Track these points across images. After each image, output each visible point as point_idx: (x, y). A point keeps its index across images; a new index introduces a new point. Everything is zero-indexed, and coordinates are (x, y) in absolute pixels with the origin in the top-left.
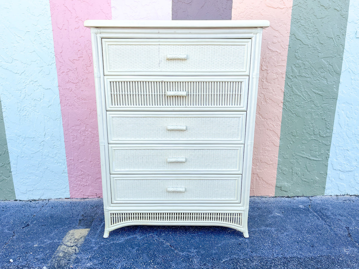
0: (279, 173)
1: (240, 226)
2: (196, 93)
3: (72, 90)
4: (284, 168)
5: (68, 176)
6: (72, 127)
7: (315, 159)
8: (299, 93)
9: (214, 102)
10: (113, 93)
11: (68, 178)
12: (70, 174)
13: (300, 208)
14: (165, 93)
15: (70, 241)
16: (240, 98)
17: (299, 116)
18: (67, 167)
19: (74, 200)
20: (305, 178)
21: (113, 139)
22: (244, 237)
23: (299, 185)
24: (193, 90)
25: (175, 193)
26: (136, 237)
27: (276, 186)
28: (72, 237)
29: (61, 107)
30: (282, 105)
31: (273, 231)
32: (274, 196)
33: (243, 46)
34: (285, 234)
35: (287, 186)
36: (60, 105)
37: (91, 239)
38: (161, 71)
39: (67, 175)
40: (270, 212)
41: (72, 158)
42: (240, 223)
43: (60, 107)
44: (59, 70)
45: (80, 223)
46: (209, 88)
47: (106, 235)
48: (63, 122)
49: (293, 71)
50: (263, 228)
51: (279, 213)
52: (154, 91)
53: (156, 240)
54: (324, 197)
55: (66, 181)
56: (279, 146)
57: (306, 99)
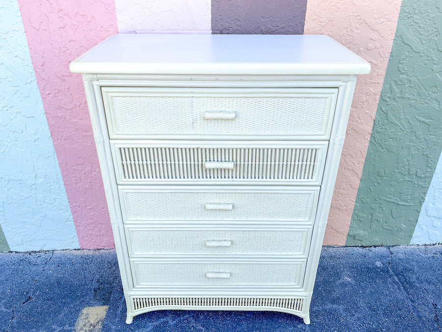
1: (300, 311)
2: (248, 161)
3: (67, 119)
4: (362, 215)
5: (75, 225)
6: (72, 166)
7: (405, 204)
8: (396, 121)
9: (274, 173)
10: (124, 162)
11: (74, 227)
12: (77, 223)
13: (377, 267)
14: (202, 161)
16: (313, 169)
17: (391, 152)
18: (71, 214)
19: (86, 252)
20: (387, 226)
21: (130, 219)
22: (303, 322)
23: (378, 233)
24: (244, 158)
26: (167, 322)
27: (349, 235)
28: (86, 321)
29: (54, 141)
30: (368, 137)
31: (341, 313)
32: (344, 245)
33: (324, 99)
34: (356, 316)
35: (362, 234)
36: (51, 138)
37: (110, 324)
38: (196, 134)
39: (73, 224)
40: (338, 275)
41: (77, 205)
42: (299, 308)
43: (51, 141)
44: (43, 90)
45: (95, 296)
46: (267, 156)
47: (129, 321)
48: (59, 160)
49: (391, 91)
50: (329, 306)
51: (350, 277)
52: (186, 159)
53: (193, 326)
54: (409, 247)
55: (73, 230)
56: (358, 188)
57: (405, 128)
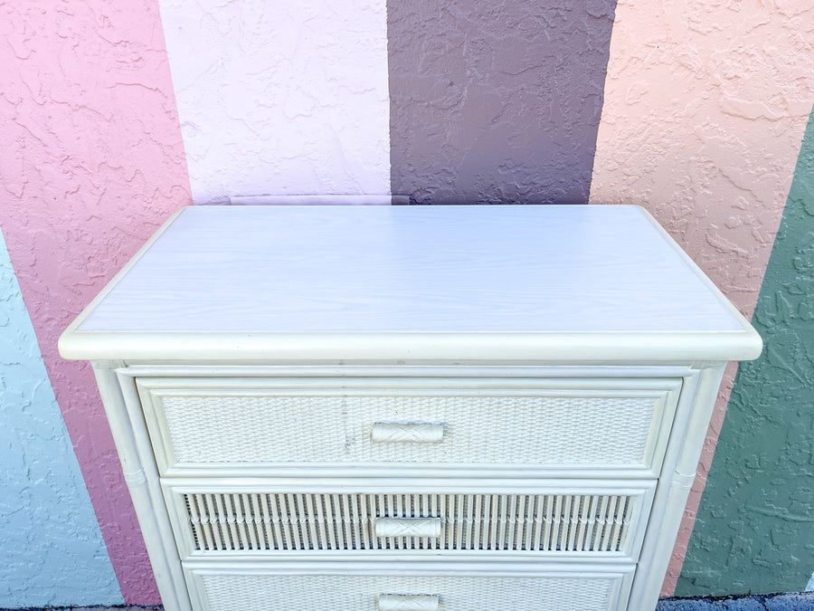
0: (692, 549)
2: (474, 518)
4: (709, 540)
5: (112, 561)
6: (103, 454)
7: (799, 518)
8: (785, 364)
10: (195, 520)
11: (111, 566)
12: (115, 558)
14: (369, 515)
16: (621, 534)
17: (775, 422)
18: (104, 544)
20: (762, 560)
23: (742, 573)
27: (681, 576)
29: (62, 409)
30: (727, 394)
32: (673, 595)
33: (647, 400)
35: (710, 576)
36: (56, 403)
38: (354, 467)
39: (108, 560)
41: (116, 525)
43: (57, 408)
44: (35, 313)
48: (74, 444)
49: (777, 306)
52: (334, 515)
54: (803, 597)
55: (108, 571)
56: (702, 490)
57: (804, 377)
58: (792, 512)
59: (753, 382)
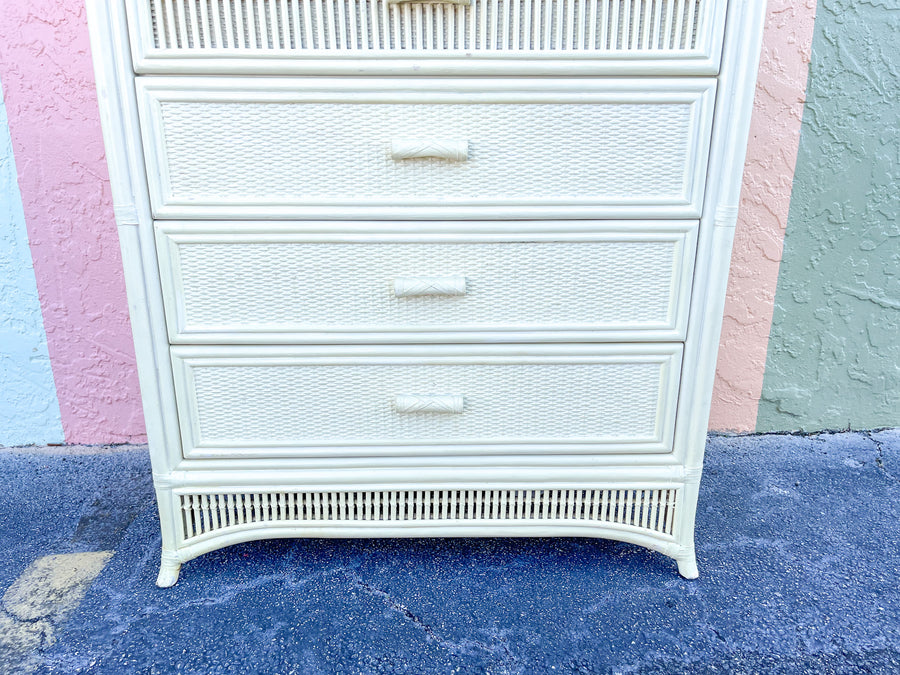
0: (773, 353)
1: (667, 536)
3: (45, 51)
4: (793, 337)
5: (54, 368)
6: (53, 189)
8: (859, 68)
11: (52, 377)
12: (58, 362)
13: (849, 468)
15: (31, 601)
16: (696, 18)
17: (856, 153)
18: (44, 337)
19: (78, 451)
20: (859, 371)
21: (172, 199)
22: (678, 574)
23: (837, 392)
25: (426, 418)
26: (281, 582)
27: (763, 399)
28: (41, 584)
29: (10, 115)
30: (799, 110)
31: (782, 553)
32: (753, 429)
34: (824, 560)
35: (798, 397)
37: (110, 591)
39: (48, 366)
40: (753, 484)
41: (62, 306)
42: (666, 527)
47: (167, 576)
48: (19, 173)
50: (743, 541)
51: (785, 487)
53: (356, 590)
55: (46, 385)
56: (779, 258)
57: (882, 88)
58: (889, 294)
59: (827, 92)
